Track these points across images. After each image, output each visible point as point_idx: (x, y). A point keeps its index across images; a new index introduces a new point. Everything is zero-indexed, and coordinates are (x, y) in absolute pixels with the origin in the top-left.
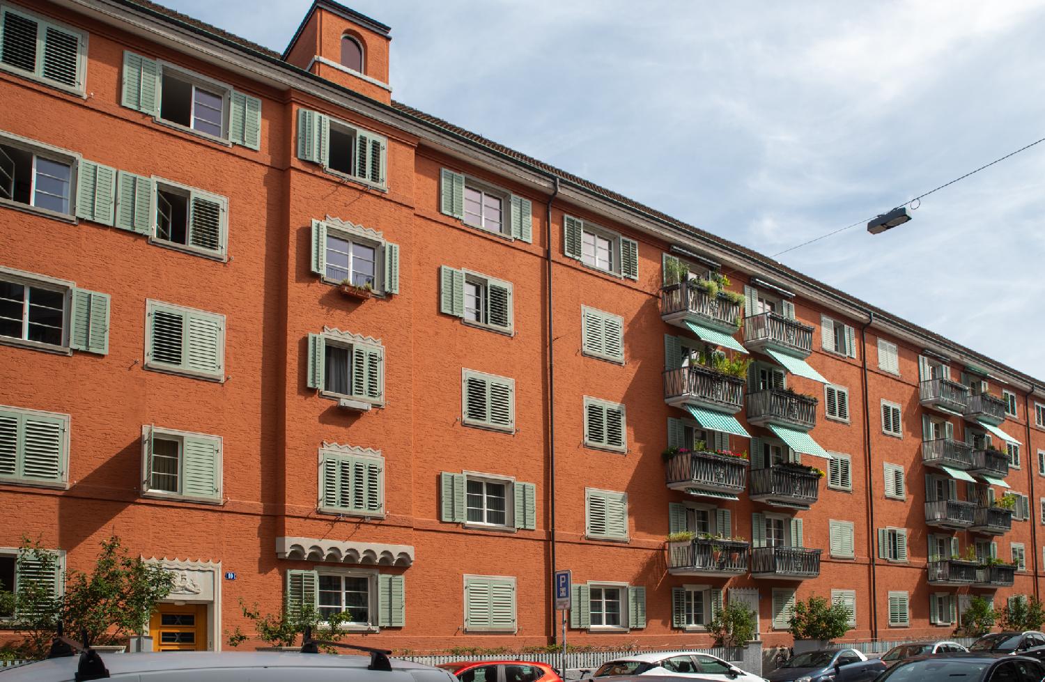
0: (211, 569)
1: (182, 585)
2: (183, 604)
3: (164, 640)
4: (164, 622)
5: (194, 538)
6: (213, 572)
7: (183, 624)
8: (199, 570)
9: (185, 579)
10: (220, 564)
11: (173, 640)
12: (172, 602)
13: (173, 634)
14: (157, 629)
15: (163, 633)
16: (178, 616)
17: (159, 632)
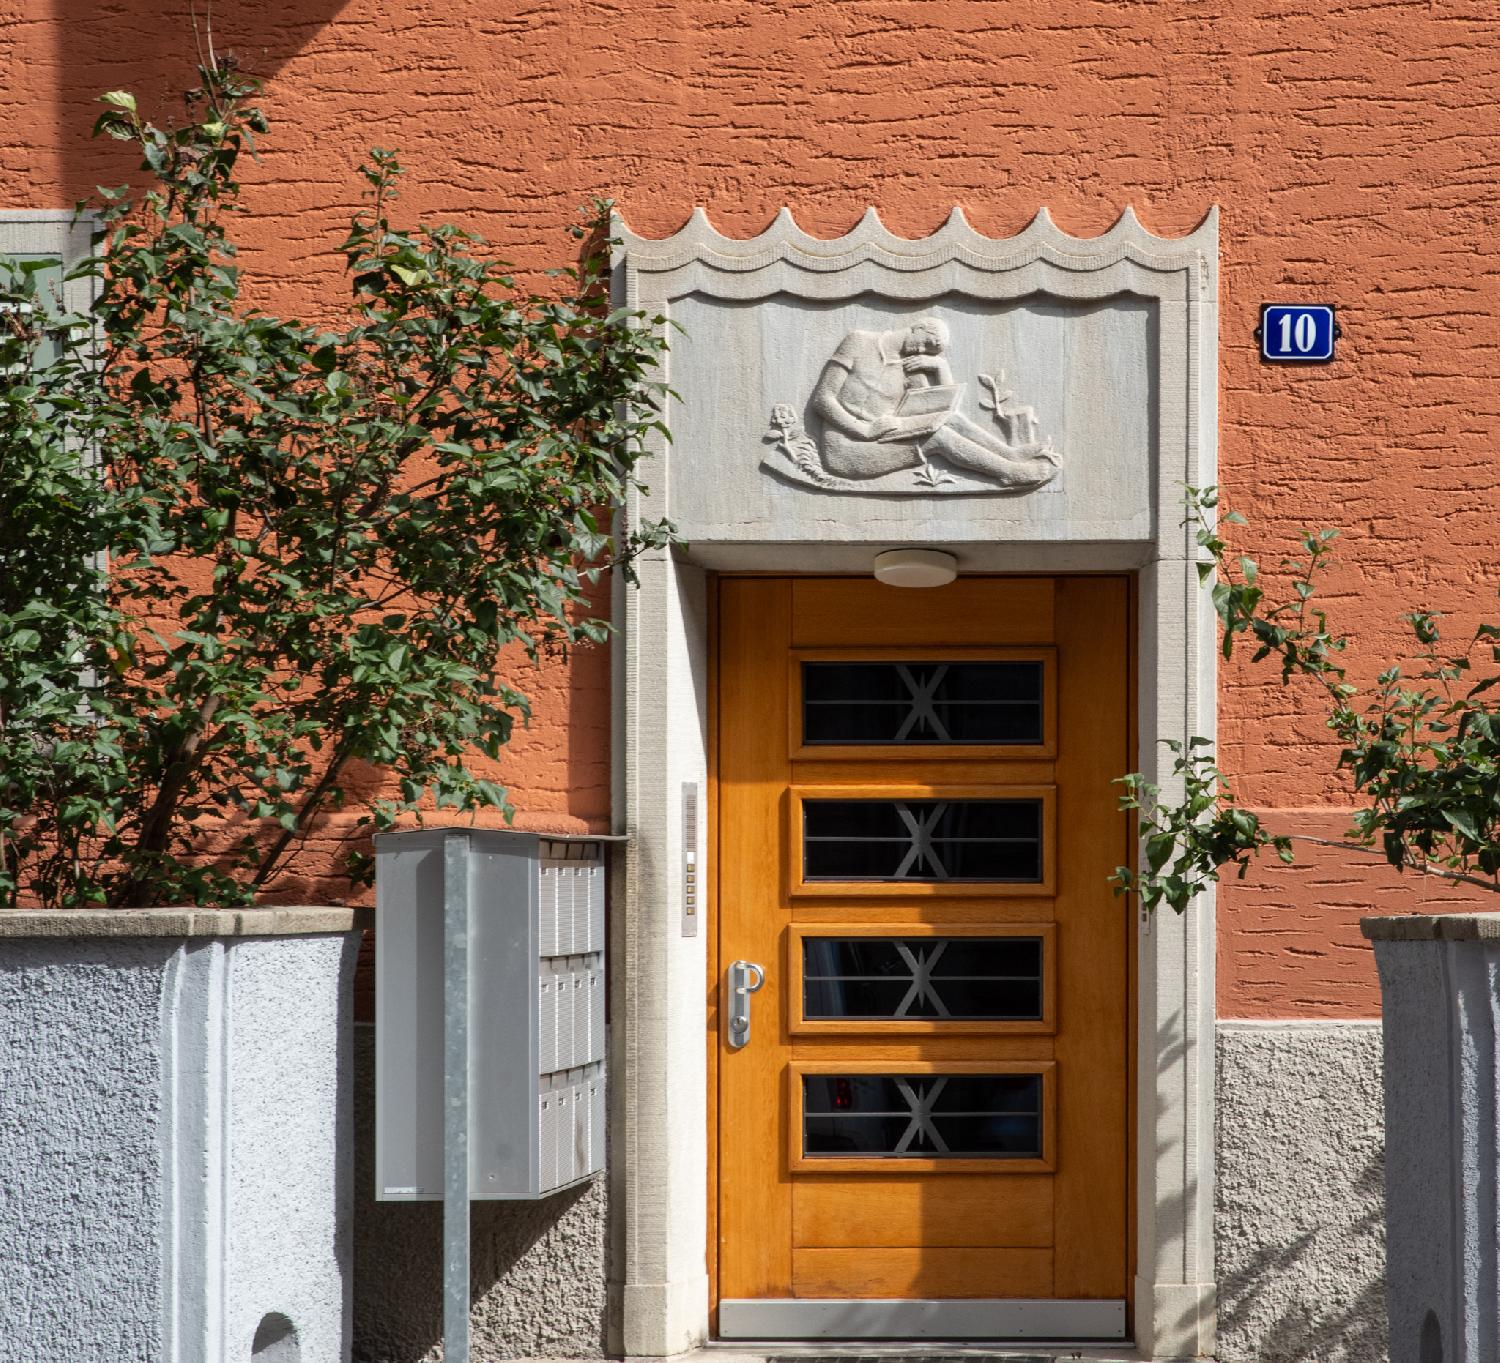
0: (1137, 282)
1: (902, 425)
2: (941, 575)
3: (820, 863)
4: (818, 727)
5: (1007, 40)
6: (1151, 303)
7: (957, 734)
8: (1040, 301)
9: (933, 375)
10: (1207, 243)
11: (882, 864)
12: (854, 564)
13: (882, 814)
14: (766, 777)
15: (812, 807)
16: (923, 671)
17: (785, 800)
